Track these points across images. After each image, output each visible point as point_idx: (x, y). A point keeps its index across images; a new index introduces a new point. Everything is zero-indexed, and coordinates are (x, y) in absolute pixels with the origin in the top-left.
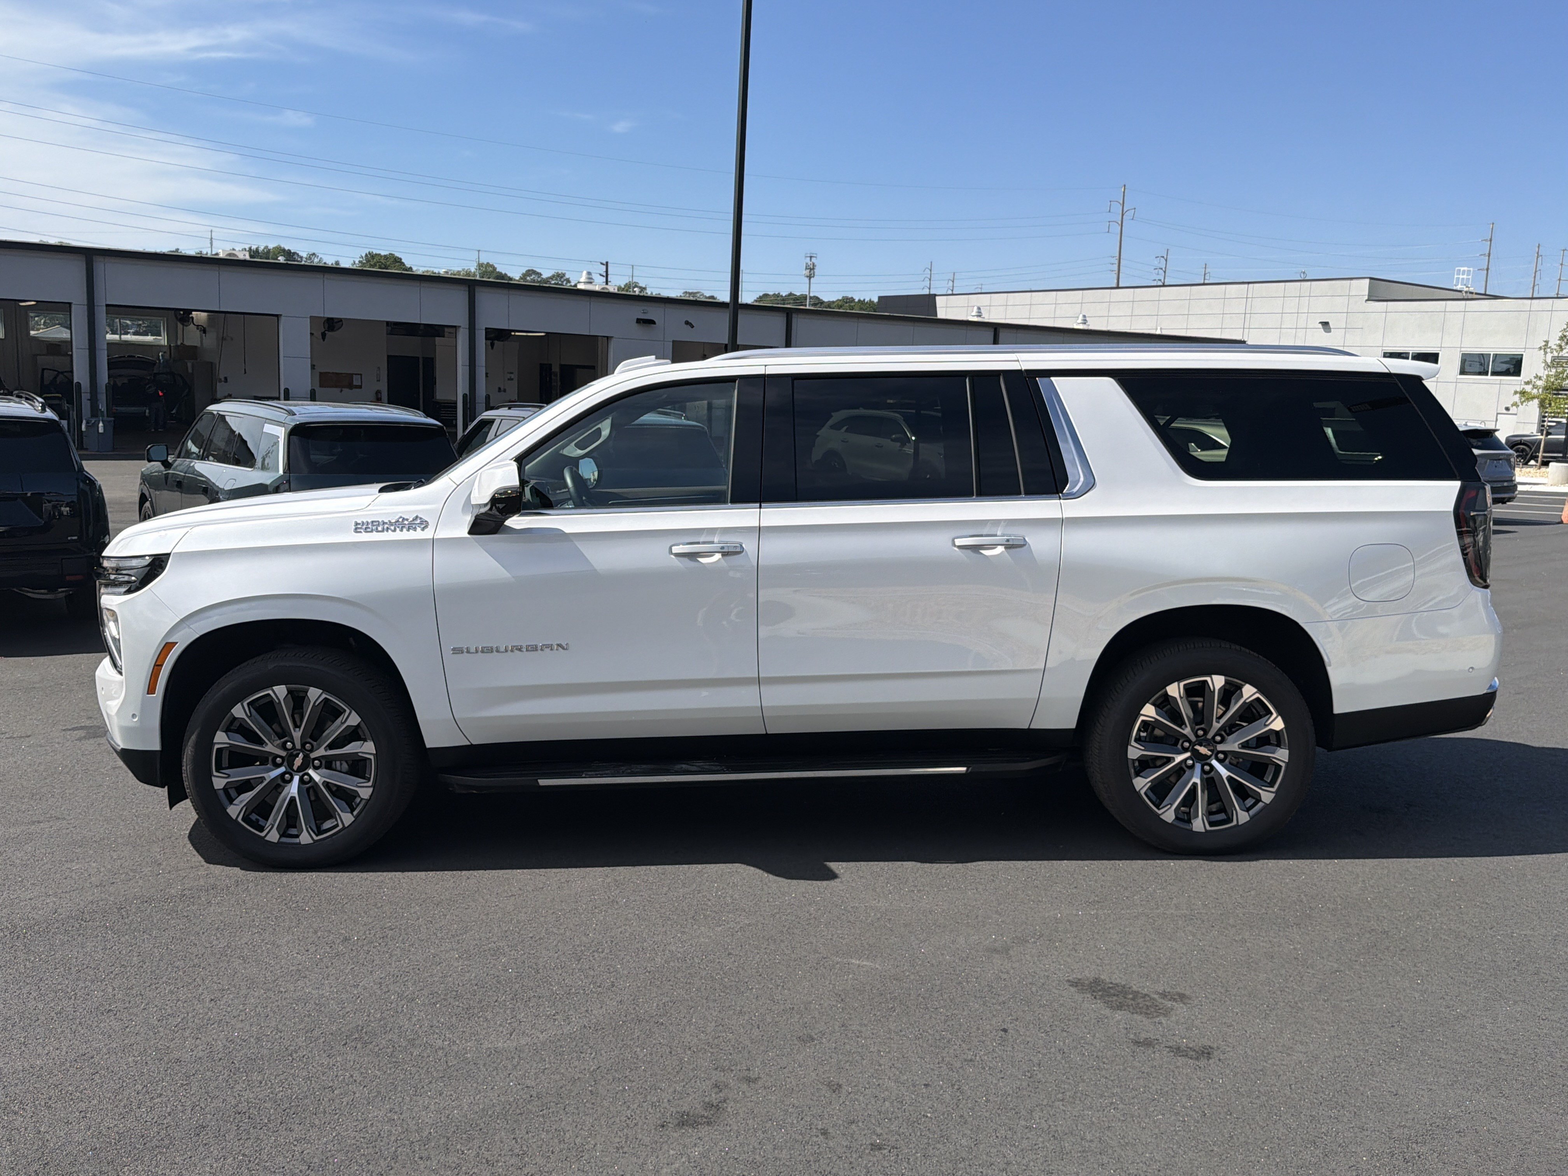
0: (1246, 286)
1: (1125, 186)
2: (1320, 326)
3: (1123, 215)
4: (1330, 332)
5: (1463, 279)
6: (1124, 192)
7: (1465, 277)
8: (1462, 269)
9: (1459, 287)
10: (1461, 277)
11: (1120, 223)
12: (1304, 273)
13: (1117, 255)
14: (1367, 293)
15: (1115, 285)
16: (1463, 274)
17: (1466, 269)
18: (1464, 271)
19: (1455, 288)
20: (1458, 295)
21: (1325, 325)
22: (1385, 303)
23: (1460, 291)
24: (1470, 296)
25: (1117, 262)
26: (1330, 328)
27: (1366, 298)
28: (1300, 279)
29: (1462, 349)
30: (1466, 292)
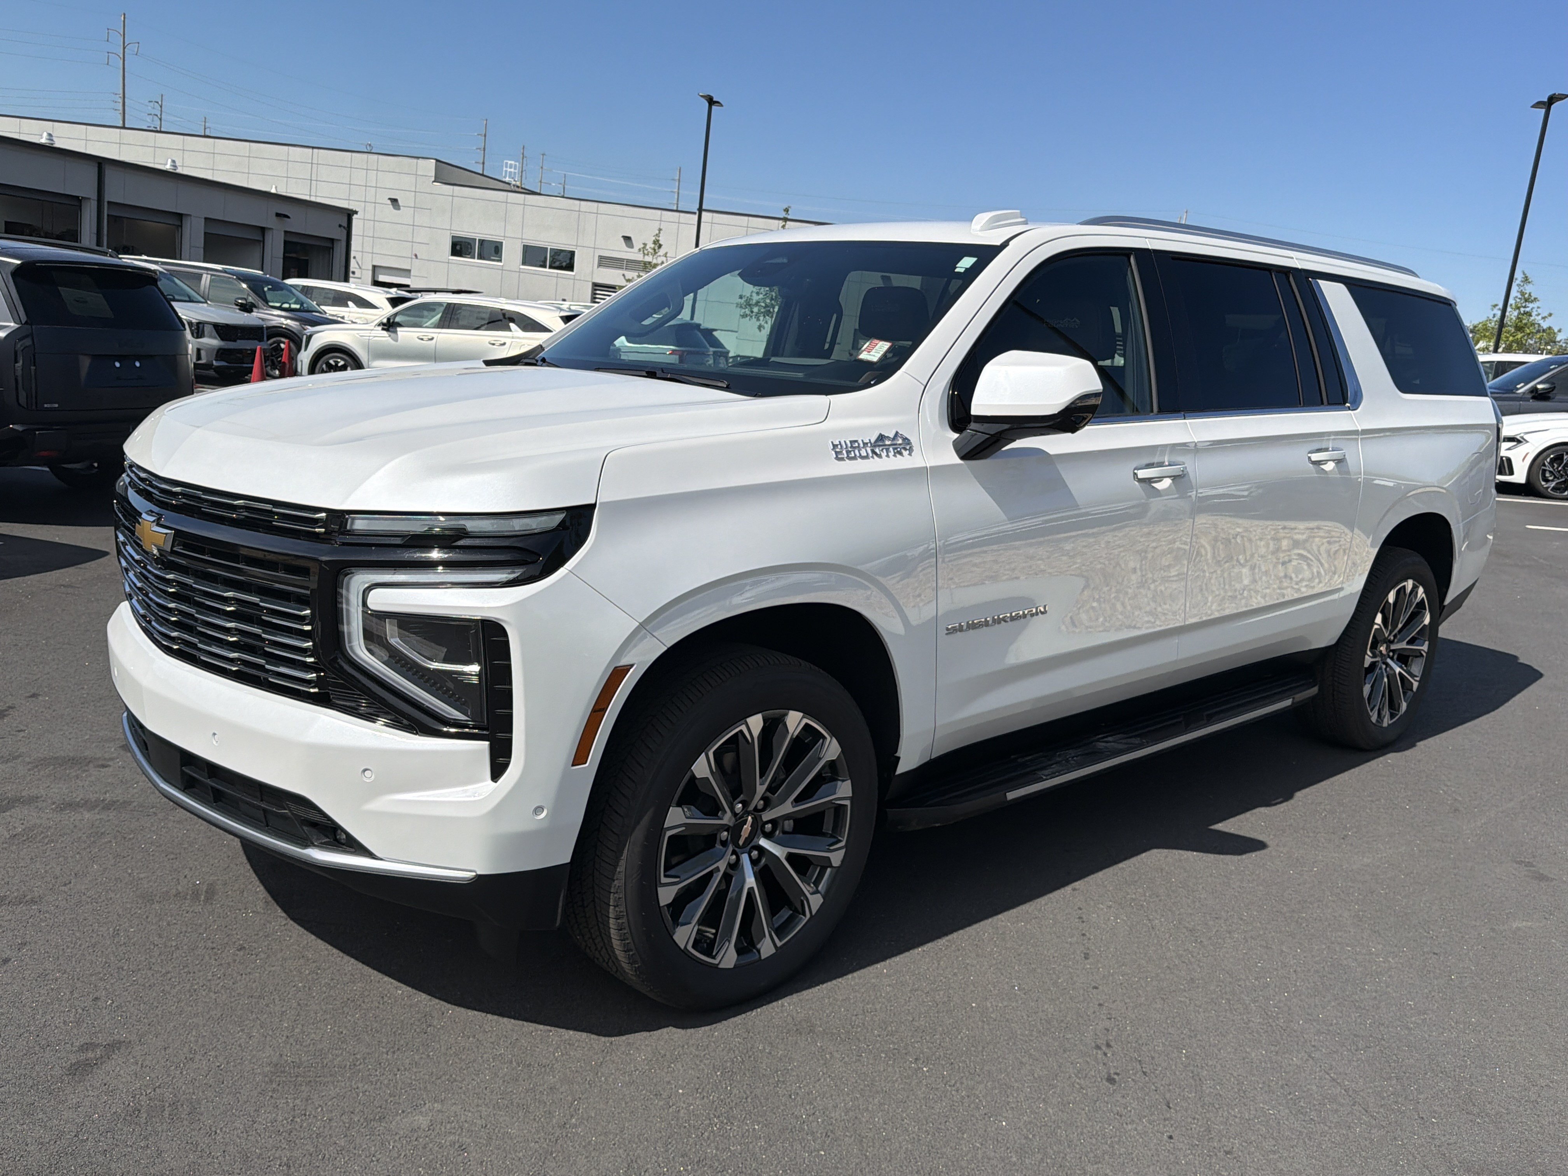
0: (310, 150)
1: (124, 15)
2: (389, 202)
3: (124, 48)
4: (399, 209)
5: (510, 172)
6: (124, 21)
7: (512, 170)
8: (510, 162)
9: (507, 179)
10: (509, 170)
11: (122, 56)
12: (370, 145)
13: (121, 92)
14: (433, 174)
15: (120, 124)
16: (511, 168)
17: (513, 162)
18: (511, 165)
19: (504, 180)
20: (507, 187)
21: (394, 201)
22: (451, 187)
23: (509, 184)
24: (517, 189)
25: (121, 100)
26: (399, 206)
27: (433, 179)
28: (366, 150)
29: (524, 241)
30: (514, 185)
